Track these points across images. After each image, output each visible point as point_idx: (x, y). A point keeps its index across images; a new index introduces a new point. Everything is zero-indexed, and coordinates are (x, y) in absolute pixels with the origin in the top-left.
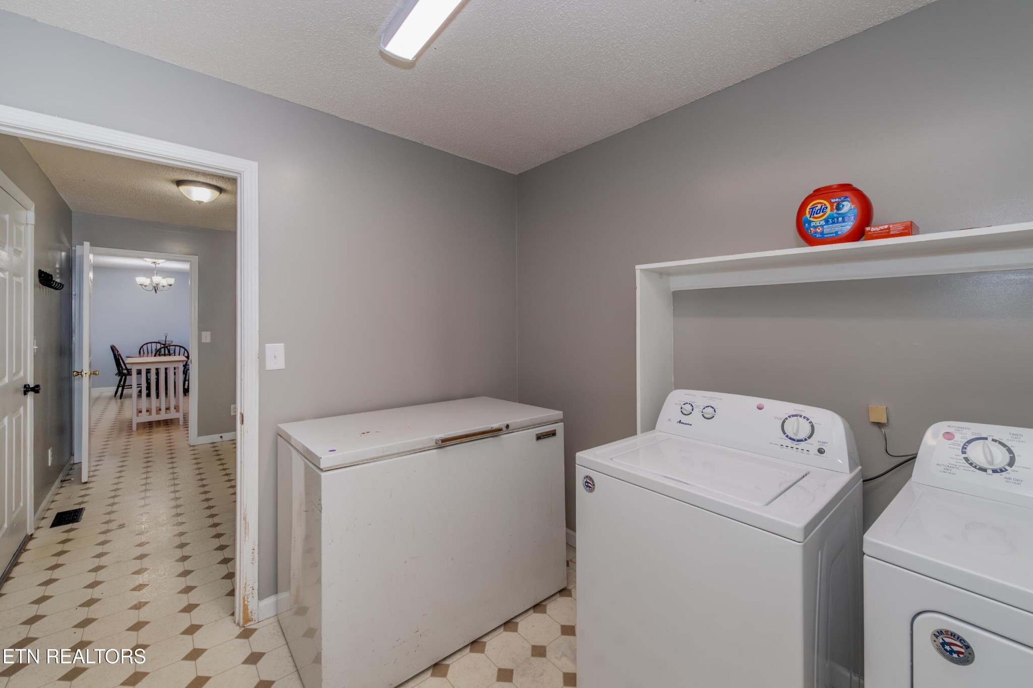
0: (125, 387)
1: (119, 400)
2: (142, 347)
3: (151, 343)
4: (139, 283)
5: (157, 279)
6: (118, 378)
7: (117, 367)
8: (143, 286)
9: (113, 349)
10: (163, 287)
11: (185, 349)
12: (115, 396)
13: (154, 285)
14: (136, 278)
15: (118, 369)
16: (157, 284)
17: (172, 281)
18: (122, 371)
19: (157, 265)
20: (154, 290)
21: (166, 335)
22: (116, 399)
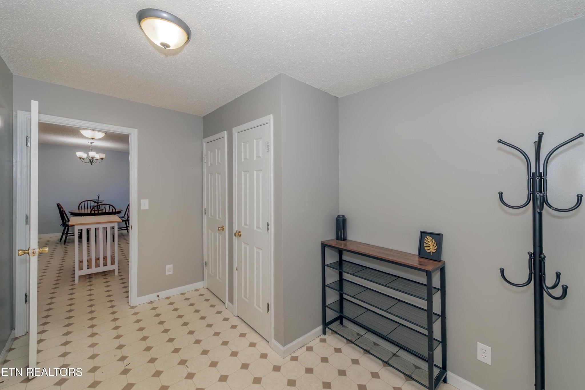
0: (68, 235)
1: (63, 245)
2: (80, 204)
3: (87, 201)
4: (78, 157)
5: (92, 154)
6: (63, 228)
7: (62, 220)
8: (81, 159)
9: (59, 206)
10: (97, 160)
11: (113, 207)
12: (60, 241)
13: (90, 158)
14: (76, 153)
15: (63, 221)
16: (93, 158)
17: (103, 156)
18: (66, 223)
19: (93, 144)
20: (90, 162)
21: (99, 196)
22: (61, 244)
